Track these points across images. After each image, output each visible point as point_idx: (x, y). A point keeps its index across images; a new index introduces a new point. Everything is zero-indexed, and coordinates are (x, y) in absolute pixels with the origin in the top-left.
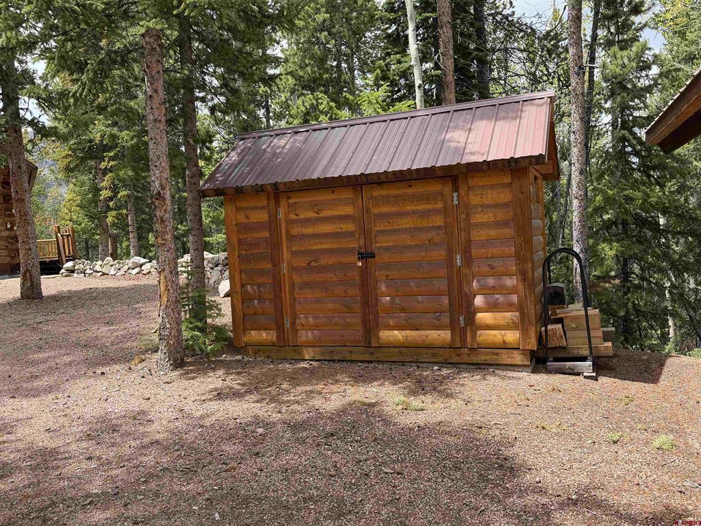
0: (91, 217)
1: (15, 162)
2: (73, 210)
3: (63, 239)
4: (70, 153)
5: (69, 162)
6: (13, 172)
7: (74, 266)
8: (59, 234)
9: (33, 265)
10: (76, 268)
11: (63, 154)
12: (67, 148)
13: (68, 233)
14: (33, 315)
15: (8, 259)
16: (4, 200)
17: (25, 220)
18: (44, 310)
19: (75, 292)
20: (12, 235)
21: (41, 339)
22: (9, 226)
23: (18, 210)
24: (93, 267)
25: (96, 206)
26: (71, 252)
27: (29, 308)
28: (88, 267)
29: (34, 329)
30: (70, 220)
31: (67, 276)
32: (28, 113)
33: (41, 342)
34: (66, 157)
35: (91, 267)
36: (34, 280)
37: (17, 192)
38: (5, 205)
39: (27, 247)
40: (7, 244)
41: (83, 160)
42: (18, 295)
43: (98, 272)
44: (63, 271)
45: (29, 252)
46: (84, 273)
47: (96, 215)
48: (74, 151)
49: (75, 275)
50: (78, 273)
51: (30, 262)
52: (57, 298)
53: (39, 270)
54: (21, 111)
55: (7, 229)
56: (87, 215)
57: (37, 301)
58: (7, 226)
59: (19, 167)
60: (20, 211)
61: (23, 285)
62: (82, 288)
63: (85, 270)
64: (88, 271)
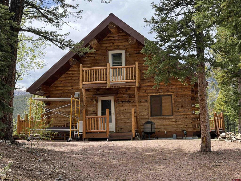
0: (234, 109)
1: (201, 80)
2: (221, 104)
3: (218, 120)
4: (225, 74)
5: (224, 79)
6: (200, 86)
7: (226, 135)
8: (216, 117)
9: (207, 134)
10: (226, 136)
11: (221, 75)
12: (223, 72)
13: (220, 117)
14: (208, 161)
15: (193, 129)
16: (192, 100)
17: (204, 110)
18: (213, 159)
19: (228, 150)
20: (195, 117)
21: (214, 176)
22: (193, 112)
23: (201, 105)
24: (236, 137)
25: (237, 103)
26: (222, 127)
27: (205, 157)
28: (233, 136)
29: (210, 169)
30: (219, 109)
31: (222, 140)
32: (209, 56)
33: (215, 177)
34: (222, 77)
35: (235, 137)
36: (208, 142)
37: (201, 96)
38: (191, 102)
39: (205, 124)
40: (192, 122)
41: (231, 78)
42: (199, 149)
43: (239, 140)
44: (220, 137)
45: (206, 127)
46: (231, 140)
47: (237, 108)
48: (227, 73)
49: (226, 140)
50: (227, 139)
51: (206, 132)
52: (219, 153)
53: (210, 137)
54: (205, 55)
55: (192, 114)
56: (232, 108)
57: (209, 153)
58: (192, 112)
59: (203, 83)
60: (202, 105)
61: (202, 144)
62: (231, 148)
63: (232, 138)
64: (233, 139)
